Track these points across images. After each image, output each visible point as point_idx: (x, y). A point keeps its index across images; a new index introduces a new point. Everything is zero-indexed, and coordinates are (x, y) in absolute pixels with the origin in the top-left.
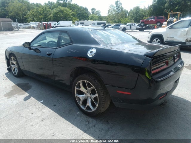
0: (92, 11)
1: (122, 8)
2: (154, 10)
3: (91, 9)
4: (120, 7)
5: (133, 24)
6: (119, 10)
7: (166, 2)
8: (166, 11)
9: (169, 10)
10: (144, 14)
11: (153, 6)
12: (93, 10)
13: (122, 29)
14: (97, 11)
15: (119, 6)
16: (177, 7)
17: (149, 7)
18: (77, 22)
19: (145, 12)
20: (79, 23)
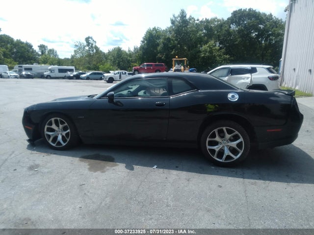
0: (40, 49)
1: (97, 47)
2: (144, 54)
3: (39, 46)
4: (94, 46)
5: (124, 73)
6: (93, 51)
7: (158, 45)
8: (161, 56)
9: (163, 55)
10: (129, 58)
11: (142, 48)
12: (42, 47)
13: (107, 79)
14: (50, 50)
15: (92, 44)
16: (173, 52)
17: (135, 49)
18: (19, 67)
19: (130, 55)
20: (23, 69)
